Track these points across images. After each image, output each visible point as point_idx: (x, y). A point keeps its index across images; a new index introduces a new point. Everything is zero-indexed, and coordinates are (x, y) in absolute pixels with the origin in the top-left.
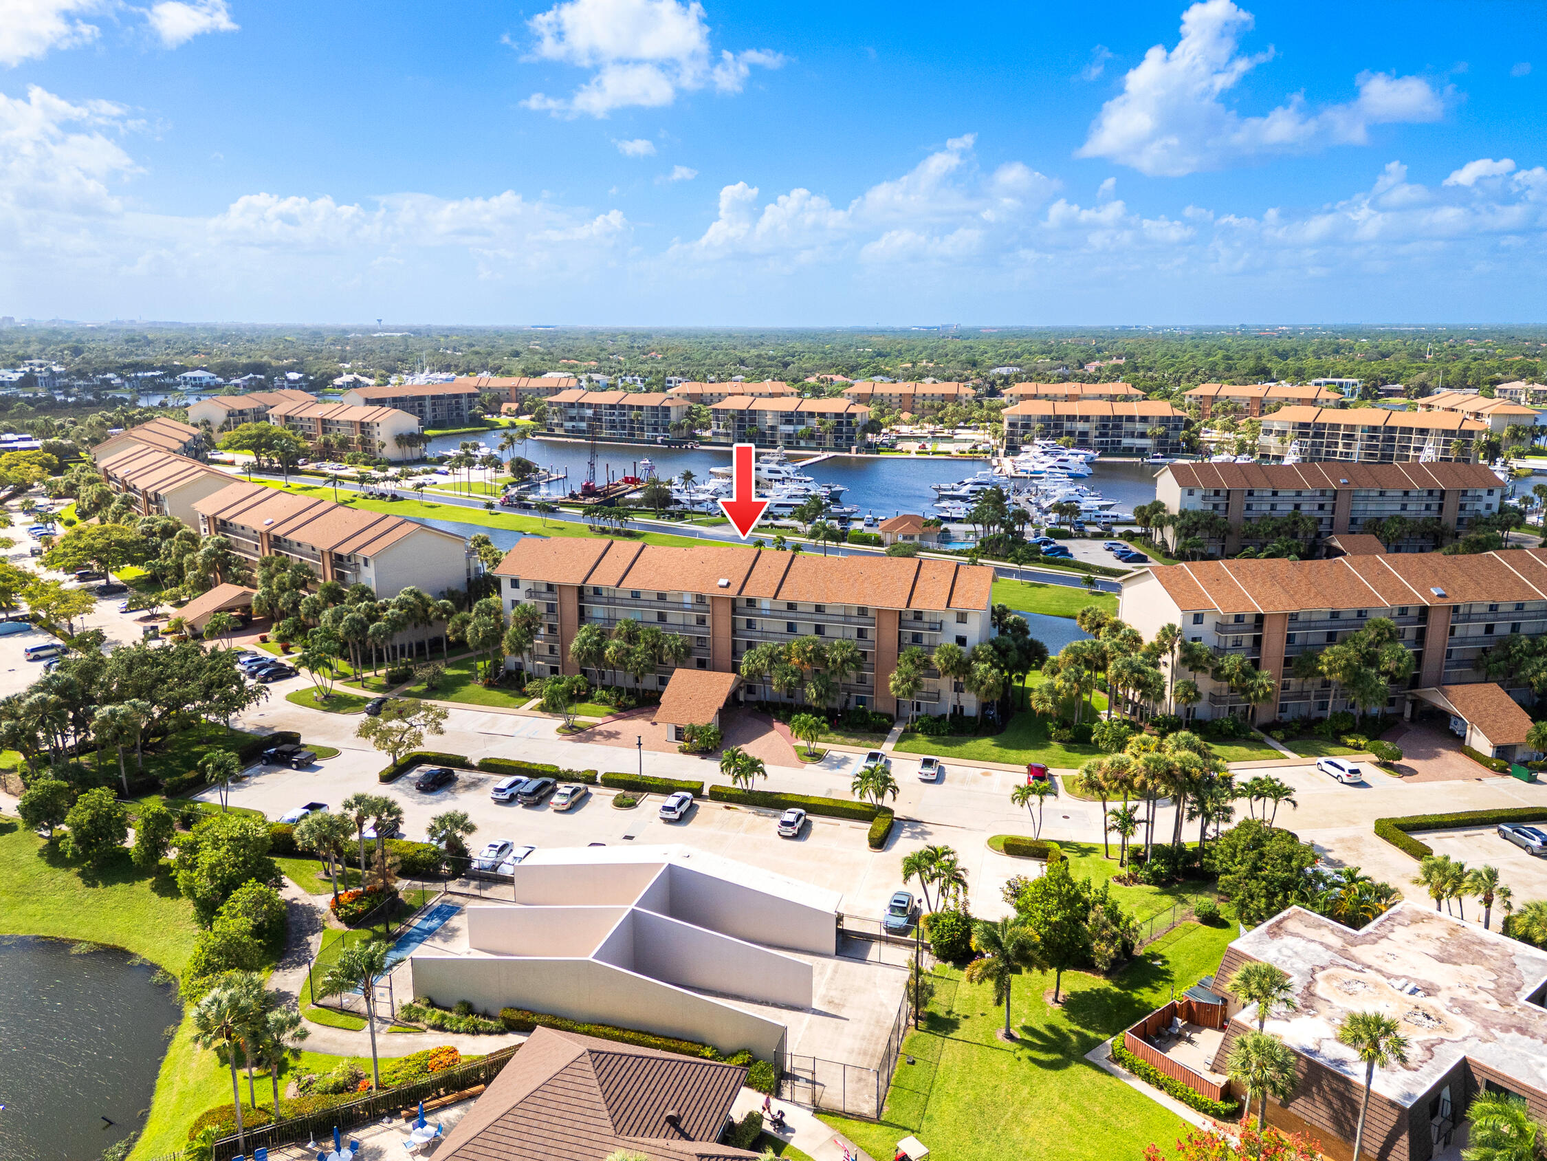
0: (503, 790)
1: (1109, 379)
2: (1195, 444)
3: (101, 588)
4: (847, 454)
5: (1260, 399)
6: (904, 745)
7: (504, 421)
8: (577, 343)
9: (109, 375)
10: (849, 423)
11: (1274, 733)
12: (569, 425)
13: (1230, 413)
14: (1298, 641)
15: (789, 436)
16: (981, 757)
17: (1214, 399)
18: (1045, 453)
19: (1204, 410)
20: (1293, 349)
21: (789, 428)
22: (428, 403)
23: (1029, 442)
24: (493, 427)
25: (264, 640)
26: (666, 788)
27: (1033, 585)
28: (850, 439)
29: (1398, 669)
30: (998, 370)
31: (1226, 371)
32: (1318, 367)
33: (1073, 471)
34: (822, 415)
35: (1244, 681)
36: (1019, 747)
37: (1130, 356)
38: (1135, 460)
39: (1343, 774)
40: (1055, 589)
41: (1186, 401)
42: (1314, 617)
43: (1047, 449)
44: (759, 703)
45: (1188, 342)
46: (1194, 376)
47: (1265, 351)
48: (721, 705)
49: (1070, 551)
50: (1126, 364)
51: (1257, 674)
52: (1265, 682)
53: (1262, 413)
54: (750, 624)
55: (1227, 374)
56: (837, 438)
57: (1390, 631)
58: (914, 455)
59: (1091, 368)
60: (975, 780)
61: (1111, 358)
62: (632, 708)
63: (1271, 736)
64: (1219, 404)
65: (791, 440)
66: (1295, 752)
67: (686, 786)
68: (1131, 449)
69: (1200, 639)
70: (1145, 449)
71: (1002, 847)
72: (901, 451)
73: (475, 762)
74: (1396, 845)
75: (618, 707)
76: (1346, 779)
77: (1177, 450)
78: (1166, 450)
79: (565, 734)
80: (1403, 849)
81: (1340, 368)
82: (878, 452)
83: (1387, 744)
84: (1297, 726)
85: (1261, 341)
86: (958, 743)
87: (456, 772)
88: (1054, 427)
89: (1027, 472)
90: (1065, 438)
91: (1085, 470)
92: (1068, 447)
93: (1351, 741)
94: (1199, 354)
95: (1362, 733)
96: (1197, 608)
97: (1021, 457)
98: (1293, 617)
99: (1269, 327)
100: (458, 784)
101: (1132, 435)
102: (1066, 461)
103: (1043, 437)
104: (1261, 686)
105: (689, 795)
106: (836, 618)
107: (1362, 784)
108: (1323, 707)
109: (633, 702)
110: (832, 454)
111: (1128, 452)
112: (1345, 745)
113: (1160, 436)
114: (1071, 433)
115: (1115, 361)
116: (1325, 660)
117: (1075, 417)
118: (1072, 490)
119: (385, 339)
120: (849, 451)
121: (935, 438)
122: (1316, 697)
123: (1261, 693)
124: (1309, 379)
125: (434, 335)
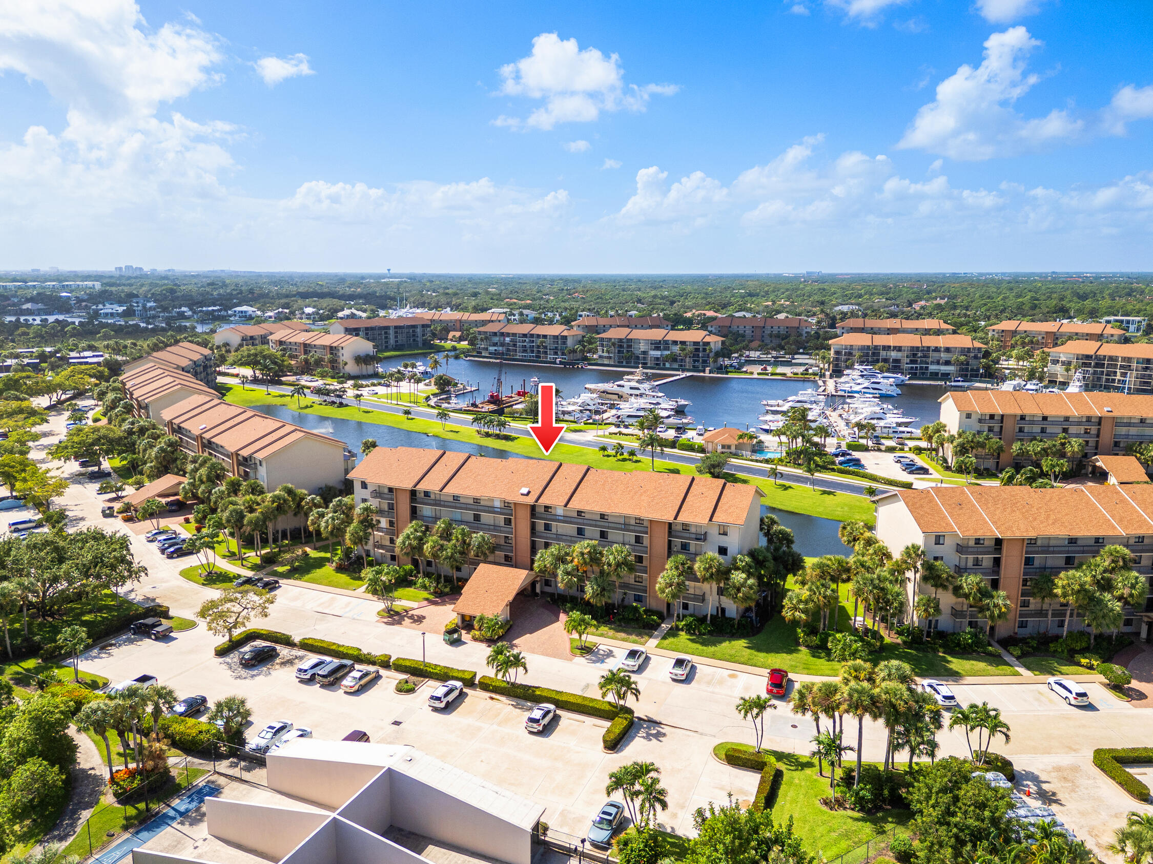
0: (306, 671)
1: (930, 315)
2: (992, 371)
3: (93, 473)
4: (702, 374)
5: (1054, 333)
6: (666, 642)
7: (448, 344)
8: (524, 287)
9: (183, 309)
10: (704, 350)
11: (1011, 649)
12: (492, 349)
13: (1028, 344)
14: (1037, 563)
15: (657, 359)
16: (731, 659)
17: (1014, 333)
18: (862, 376)
19: (1005, 342)
20: (1092, 292)
21: (657, 353)
22: (392, 332)
23: (851, 367)
24: (439, 349)
25: (187, 521)
26: (443, 676)
27: (824, 492)
28: (704, 362)
29: (1131, 595)
30: (840, 307)
31: (1031, 311)
32: (1110, 307)
33: (884, 392)
34: (683, 343)
35: (981, 600)
36: (768, 651)
37: (952, 297)
38: (939, 383)
39: (1071, 697)
40: (843, 496)
41: (990, 335)
42: (1052, 543)
43: (865, 373)
44: (552, 595)
45: (1004, 285)
46: (1001, 313)
47: (1068, 293)
48: (511, 598)
49: (863, 462)
50: (946, 303)
51: (994, 593)
52: (1000, 602)
53: (1056, 345)
54: (547, 527)
55: (1031, 312)
56: (695, 361)
57: (1124, 559)
58: (756, 376)
59: (917, 306)
60: (721, 682)
61: (935, 298)
62: (446, 594)
63: (1008, 651)
64: (1018, 337)
65: (658, 363)
66: (1029, 668)
67: (460, 675)
68: (937, 374)
69: (942, 558)
70: (949, 374)
71: (724, 757)
72: (746, 372)
73: (297, 639)
74: (1114, 778)
75: (435, 593)
76: (1073, 702)
77: (977, 376)
78: (966, 376)
79: (383, 617)
80: (1120, 784)
81: (1129, 307)
82: (727, 373)
83: (1117, 669)
84: (1034, 643)
85: (1066, 286)
86: (714, 644)
87: (278, 647)
88: (871, 356)
89: (845, 391)
90: (880, 364)
91: (895, 391)
92: (882, 371)
93: (1084, 661)
94: (1011, 295)
95: (1097, 653)
96: (938, 529)
97: (843, 379)
98: (1032, 542)
99: (1075, 273)
100: (278, 661)
101: (938, 363)
102: (879, 383)
103: (861, 363)
104: (996, 606)
105: (458, 684)
106: (618, 526)
107: (1090, 707)
108: (1061, 624)
109: (447, 590)
110: (689, 374)
111: (935, 376)
112: (1078, 664)
113: (962, 363)
114: (886, 360)
115: (938, 301)
116: (1060, 584)
117: (890, 347)
118: (877, 409)
119: (386, 284)
120: (704, 371)
121: (777, 363)
122: (1053, 615)
123: (996, 612)
124: (1102, 316)
125: (424, 281)
